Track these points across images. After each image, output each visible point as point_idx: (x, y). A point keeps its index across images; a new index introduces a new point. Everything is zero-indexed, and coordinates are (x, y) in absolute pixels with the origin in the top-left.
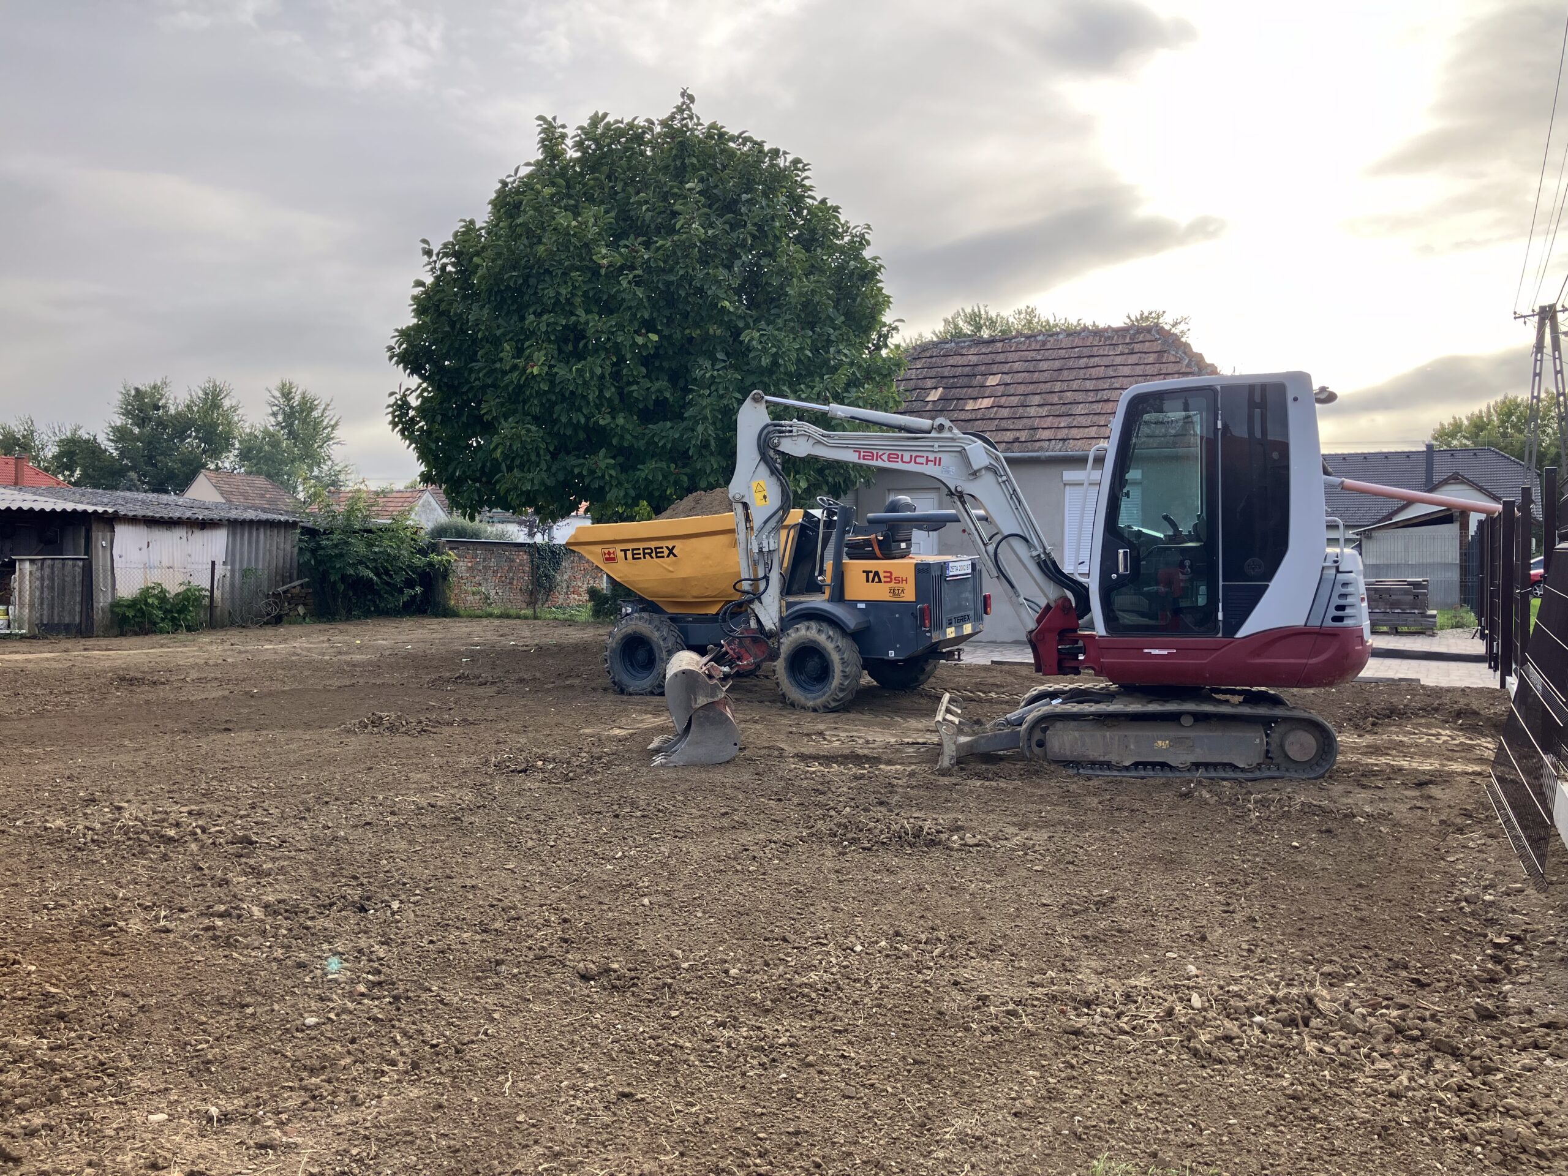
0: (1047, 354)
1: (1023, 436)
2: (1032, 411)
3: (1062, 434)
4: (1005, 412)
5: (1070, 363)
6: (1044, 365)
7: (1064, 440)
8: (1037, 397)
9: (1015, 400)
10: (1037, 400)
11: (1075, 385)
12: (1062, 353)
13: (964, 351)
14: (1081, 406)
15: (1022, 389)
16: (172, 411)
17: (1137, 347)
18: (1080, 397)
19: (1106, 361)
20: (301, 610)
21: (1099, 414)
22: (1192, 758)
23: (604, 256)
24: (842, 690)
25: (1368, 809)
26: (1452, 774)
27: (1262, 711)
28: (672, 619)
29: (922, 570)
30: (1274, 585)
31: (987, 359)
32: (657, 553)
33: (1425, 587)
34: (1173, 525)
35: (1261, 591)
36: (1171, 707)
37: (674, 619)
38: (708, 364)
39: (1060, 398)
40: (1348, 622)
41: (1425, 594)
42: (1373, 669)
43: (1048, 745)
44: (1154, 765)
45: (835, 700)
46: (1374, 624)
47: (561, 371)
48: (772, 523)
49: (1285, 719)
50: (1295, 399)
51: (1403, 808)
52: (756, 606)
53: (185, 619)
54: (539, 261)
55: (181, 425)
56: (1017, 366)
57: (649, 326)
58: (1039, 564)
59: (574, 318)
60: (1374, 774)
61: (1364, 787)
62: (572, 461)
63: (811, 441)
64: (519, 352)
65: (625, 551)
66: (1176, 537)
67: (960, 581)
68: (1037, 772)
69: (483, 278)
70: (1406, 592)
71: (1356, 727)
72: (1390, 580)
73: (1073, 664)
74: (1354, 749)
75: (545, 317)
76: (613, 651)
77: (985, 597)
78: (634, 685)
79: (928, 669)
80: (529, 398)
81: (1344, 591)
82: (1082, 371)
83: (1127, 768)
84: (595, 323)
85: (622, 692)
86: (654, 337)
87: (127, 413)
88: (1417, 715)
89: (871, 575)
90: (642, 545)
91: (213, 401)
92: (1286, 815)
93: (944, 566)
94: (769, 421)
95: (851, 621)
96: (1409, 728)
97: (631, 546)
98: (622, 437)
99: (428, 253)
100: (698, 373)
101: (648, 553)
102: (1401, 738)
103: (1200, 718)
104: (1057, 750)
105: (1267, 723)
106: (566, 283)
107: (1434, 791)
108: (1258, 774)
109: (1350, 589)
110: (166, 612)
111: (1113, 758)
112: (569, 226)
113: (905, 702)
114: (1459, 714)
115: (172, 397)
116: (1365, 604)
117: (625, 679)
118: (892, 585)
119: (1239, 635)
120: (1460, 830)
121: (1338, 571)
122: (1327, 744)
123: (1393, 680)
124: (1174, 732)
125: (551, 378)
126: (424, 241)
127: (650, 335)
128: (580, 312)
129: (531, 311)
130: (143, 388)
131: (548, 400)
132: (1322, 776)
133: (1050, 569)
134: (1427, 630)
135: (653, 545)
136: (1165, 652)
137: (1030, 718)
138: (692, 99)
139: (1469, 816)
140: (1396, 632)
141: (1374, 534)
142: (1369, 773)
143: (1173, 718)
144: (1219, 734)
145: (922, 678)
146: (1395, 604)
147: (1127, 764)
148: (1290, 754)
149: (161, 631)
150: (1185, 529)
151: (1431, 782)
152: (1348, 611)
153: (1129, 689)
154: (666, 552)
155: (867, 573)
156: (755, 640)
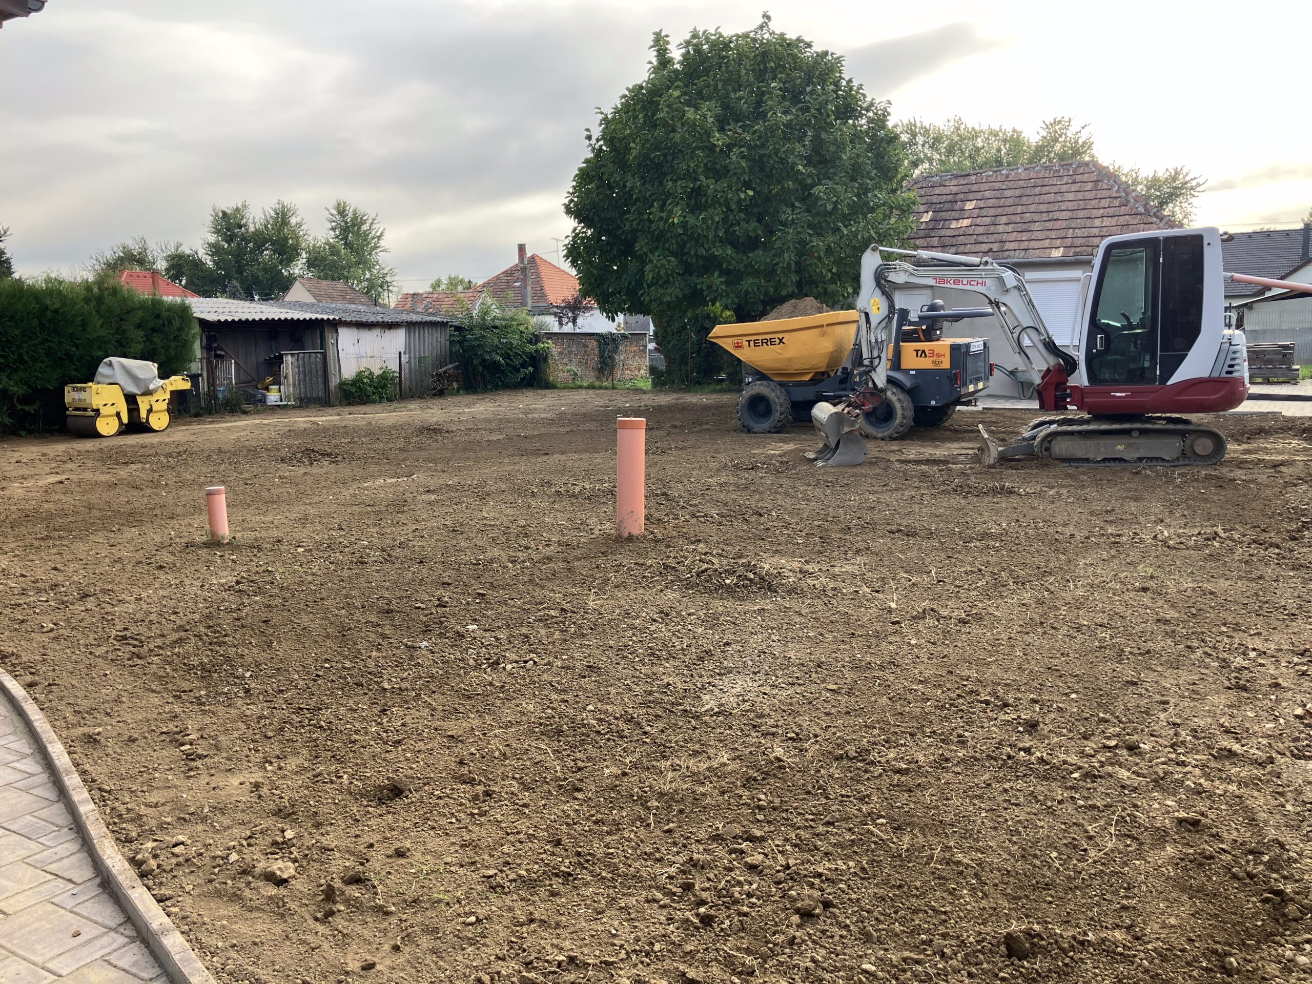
0: (1010, 184)
1: (995, 247)
2: (1001, 229)
3: (1024, 245)
4: (981, 230)
5: (1028, 192)
6: (1008, 193)
7: (1025, 250)
8: (1004, 218)
9: (987, 220)
10: (1004, 220)
11: (1032, 208)
12: (1021, 183)
13: (947, 183)
14: (1037, 224)
15: (992, 212)
16: (252, 229)
17: (1078, 178)
18: (1036, 217)
19: (1055, 189)
20: (455, 385)
21: (1051, 230)
22: (1138, 455)
23: (718, 139)
24: (901, 426)
25: (1243, 477)
26: (1294, 461)
27: (1181, 427)
28: (780, 385)
29: (954, 348)
30: (1191, 353)
31: (965, 189)
32: (771, 342)
33: (1292, 348)
34: (1127, 318)
35: (1183, 357)
36: (1127, 426)
37: (781, 384)
38: (789, 210)
39: (1022, 218)
40: (1235, 374)
41: (1291, 354)
42: (1246, 407)
43: (1052, 450)
44: (1114, 460)
45: (897, 433)
46: (1251, 377)
47: (691, 220)
48: (883, 324)
49: (1194, 431)
50: (1209, 244)
51: (1264, 477)
52: (873, 374)
53: (386, 393)
54: (675, 145)
55: (260, 240)
56: (988, 194)
57: (748, 185)
58: (1044, 344)
59: (698, 183)
60: (1248, 462)
61: (1241, 468)
62: (695, 279)
63: (907, 274)
64: (662, 208)
65: (749, 341)
66: (1130, 326)
67: (977, 355)
68: (1046, 465)
69: (635, 157)
70: (1277, 353)
71: (1237, 440)
72: (1266, 344)
73: (1064, 404)
74: (1235, 452)
75: (679, 183)
76: (743, 406)
77: (991, 365)
78: (757, 427)
79: (949, 412)
80: (668, 240)
81: (1234, 356)
82: (1037, 198)
83: (1099, 462)
84: (712, 186)
85: (749, 431)
86: (751, 193)
87: (217, 232)
88: (1277, 433)
89: (920, 353)
90: (760, 337)
91: (283, 220)
92: (1197, 480)
93: (968, 346)
94: (881, 262)
95: (908, 383)
96: (1271, 440)
97: (753, 338)
98: (729, 263)
99: (589, 138)
100: (783, 217)
101: (765, 342)
102: (1266, 445)
103: (1143, 432)
104: (1057, 452)
105: (1182, 434)
106: (692, 158)
107: (1283, 469)
108: (1176, 463)
109: (1237, 355)
110: (375, 388)
111: (1091, 456)
112: (695, 119)
113: (936, 434)
114: (1304, 431)
115: (251, 218)
116: (1246, 363)
117: (751, 423)
118: (934, 358)
119: (1169, 383)
120: (1295, 485)
121: (1230, 344)
122: (1219, 445)
123: (1263, 413)
124: (1127, 440)
125: (684, 225)
126: (588, 130)
127: (748, 191)
128: (702, 178)
129: (669, 178)
130: (229, 212)
131: (682, 240)
132: (1215, 464)
133: (1051, 346)
134: (1292, 379)
135: (768, 337)
136: (1124, 394)
137: (1041, 434)
138: (769, 18)
139: (1302, 479)
140: (1269, 383)
141: (1254, 305)
142: (1245, 462)
143: (1127, 432)
144: (1154, 441)
145: (945, 418)
146: (1269, 362)
147: (1099, 459)
148: (1197, 451)
149: (374, 402)
150: (1135, 320)
151: (1281, 465)
152: (1236, 368)
153: (1098, 417)
154: (778, 341)
155: (917, 351)
156: (872, 394)
